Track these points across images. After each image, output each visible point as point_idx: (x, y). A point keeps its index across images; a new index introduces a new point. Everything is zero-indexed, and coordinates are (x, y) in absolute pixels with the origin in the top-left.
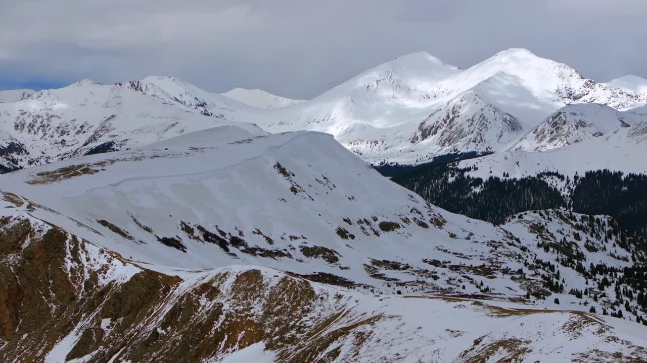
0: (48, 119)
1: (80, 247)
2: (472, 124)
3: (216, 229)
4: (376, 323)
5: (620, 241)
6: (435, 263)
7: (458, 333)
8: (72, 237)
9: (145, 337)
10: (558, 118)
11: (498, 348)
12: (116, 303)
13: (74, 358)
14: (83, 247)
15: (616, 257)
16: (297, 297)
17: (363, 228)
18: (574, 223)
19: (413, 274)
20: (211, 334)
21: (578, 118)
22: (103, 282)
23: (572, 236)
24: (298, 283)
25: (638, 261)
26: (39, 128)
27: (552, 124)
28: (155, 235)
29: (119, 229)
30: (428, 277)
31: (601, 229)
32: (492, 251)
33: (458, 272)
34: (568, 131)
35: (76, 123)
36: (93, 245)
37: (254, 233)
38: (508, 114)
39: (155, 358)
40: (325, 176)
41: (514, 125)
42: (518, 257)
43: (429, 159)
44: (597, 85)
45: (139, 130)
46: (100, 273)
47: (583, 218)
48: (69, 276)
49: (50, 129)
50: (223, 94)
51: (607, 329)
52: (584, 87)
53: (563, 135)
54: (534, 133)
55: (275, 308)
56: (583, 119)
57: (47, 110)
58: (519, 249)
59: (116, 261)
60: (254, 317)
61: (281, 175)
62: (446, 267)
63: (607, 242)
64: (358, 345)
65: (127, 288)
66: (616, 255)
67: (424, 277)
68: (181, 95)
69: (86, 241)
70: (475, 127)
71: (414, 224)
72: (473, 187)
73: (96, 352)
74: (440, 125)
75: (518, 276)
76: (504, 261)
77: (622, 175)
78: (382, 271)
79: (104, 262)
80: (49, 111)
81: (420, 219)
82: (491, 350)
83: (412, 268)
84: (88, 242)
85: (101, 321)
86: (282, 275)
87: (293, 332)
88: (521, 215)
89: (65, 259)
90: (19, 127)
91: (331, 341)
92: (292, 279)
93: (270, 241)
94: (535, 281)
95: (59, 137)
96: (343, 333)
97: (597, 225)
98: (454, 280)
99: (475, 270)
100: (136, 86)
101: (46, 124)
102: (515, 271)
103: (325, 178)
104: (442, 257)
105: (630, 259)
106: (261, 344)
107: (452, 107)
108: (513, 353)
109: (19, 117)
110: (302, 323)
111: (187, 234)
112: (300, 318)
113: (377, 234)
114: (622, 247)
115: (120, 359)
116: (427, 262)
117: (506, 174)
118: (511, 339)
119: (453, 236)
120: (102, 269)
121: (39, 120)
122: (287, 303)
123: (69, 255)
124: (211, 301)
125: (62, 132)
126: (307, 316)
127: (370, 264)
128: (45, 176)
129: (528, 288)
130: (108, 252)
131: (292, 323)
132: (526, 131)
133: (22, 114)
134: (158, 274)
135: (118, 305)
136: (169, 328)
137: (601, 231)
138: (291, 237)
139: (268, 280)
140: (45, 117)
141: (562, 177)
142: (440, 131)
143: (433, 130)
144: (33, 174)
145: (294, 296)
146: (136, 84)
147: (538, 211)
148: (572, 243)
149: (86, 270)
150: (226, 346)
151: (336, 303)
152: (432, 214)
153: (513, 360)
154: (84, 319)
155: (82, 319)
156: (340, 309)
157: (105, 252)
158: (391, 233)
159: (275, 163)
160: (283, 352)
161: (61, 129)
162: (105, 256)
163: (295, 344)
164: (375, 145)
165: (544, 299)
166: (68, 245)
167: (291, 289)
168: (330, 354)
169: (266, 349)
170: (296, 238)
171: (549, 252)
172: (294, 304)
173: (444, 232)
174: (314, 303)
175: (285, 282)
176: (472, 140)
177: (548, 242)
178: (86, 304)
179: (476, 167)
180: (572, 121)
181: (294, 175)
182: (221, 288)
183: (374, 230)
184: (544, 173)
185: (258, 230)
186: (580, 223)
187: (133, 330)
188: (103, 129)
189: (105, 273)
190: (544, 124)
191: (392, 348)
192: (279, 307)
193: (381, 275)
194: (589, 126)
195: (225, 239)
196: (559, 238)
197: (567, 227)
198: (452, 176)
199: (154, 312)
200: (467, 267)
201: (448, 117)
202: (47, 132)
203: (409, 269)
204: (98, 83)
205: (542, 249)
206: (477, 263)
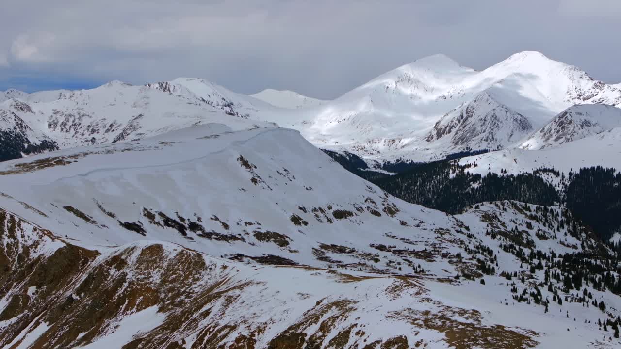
0: (80, 118)
1: (16, 226)
2: (484, 123)
3: (176, 215)
4: (244, 288)
5: (572, 230)
6: (381, 248)
7: (306, 296)
8: (10, 217)
9: (62, 302)
10: (564, 118)
11: (332, 307)
12: (42, 273)
13: (3, 320)
14: (19, 225)
15: (566, 244)
16: (190, 267)
17: (317, 216)
18: (529, 213)
19: (357, 257)
20: (115, 299)
21: (583, 118)
22: (33, 255)
23: (525, 225)
24: (192, 255)
25: (587, 249)
26: (71, 127)
27: (558, 123)
28: (118, 220)
29: (83, 214)
30: (370, 260)
31: (554, 219)
32: (438, 237)
33: (401, 255)
34: (574, 130)
35: (105, 122)
36: (29, 223)
37: (212, 219)
38: (518, 114)
39: (68, 319)
40: (286, 169)
41: (524, 125)
42: (460, 243)
43: (443, 156)
44: (606, 86)
45: (164, 128)
46: (31, 248)
47: (538, 209)
48: (5, 250)
49: (81, 127)
50: (252, 96)
51: (424, 292)
52: (594, 88)
53: (569, 134)
54: (541, 132)
55: (171, 277)
56: (588, 118)
57: (79, 109)
58: (466, 236)
59: (46, 238)
60: (152, 285)
61: (244, 167)
62: (390, 251)
63: (559, 231)
64: (225, 306)
65: (51, 261)
66: (566, 243)
67: (366, 260)
68: (209, 96)
69: (22, 220)
70: (487, 126)
71: (367, 213)
72: (472, 183)
73: (22, 315)
74: (454, 125)
75: (455, 260)
76: (447, 247)
77: (614, 171)
78: (328, 254)
79: (36, 238)
80: (81, 111)
81: (373, 208)
82: (326, 309)
83: (357, 252)
84: (24, 222)
85: (28, 289)
86: (180, 249)
87: (183, 297)
88: (478, 206)
89: (3, 236)
90: (52, 126)
91: (206, 303)
92: (187, 252)
93: (226, 226)
94: (470, 264)
95: (89, 135)
96: (217, 297)
97: (551, 215)
98: (394, 262)
99: (417, 254)
100: (164, 88)
101: (78, 123)
102: (453, 255)
103: (285, 170)
104: (388, 242)
105: (579, 247)
106: (155, 308)
107: (466, 107)
108: (341, 311)
109: (52, 116)
110: (191, 289)
111: (149, 220)
112: (191, 285)
113: (330, 221)
114: (573, 236)
115: (40, 321)
116: (373, 246)
117: (504, 170)
118: (344, 300)
119: (403, 223)
120: (34, 244)
121: (71, 119)
122: (181, 272)
123: (7, 232)
124: (119, 271)
125: (92, 130)
126: (196, 283)
127: (318, 248)
128: (22, 167)
129: (462, 270)
130: (41, 230)
131: (183, 290)
132: (535, 130)
133: (55, 113)
134: (79, 248)
135: (43, 275)
136: (83, 295)
137: (554, 221)
138: (246, 223)
139: (168, 253)
140: (77, 116)
141: (557, 174)
142: (454, 131)
143: (448, 129)
144: (11, 165)
145: (187, 267)
146: (164, 85)
147: (494, 202)
148: (524, 231)
149: (20, 245)
150: (126, 309)
151: (221, 272)
152: (385, 203)
153: (341, 316)
154: (15, 287)
155: (13, 287)
156: (223, 277)
157: (38, 230)
158: (344, 220)
159: (238, 156)
160: (171, 314)
161: (92, 128)
162: (38, 233)
163: (182, 307)
164: (393, 144)
165: (474, 280)
166: (6, 225)
167: (185, 260)
168: (202, 314)
169: (159, 311)
170: (251, 224)
171: (496, 239)
172: (187, 273)
173: (395, 220)
174: (203, 273)
175: (182, 255)
176: (483, 139)
177: (497, 230)
178: (18, 274)
179: (476, 164)
180: (578, 120)
181: (255, 167)
182: (128, 260)
183: (327, 218)
184: (540, 170)
185: (215, 216)
186: (534, 213)
187: (53, 296)
188: (131, 128)
189: (36, 248)
190: (550, 124)
191: (252, 308)
192: (174, 276)
193: (327, 257)
194: (594, 125)
195: (184, 224)
196: (510, 227)
197: (521, 217)
198: (453, 172)
199: (73, 281)
200: (410, 251)
201: (462, 117)
202: (79, 131)
203: (355, 252)
204: (128, 84)
205: (490, 237)
206: (420, 247)
